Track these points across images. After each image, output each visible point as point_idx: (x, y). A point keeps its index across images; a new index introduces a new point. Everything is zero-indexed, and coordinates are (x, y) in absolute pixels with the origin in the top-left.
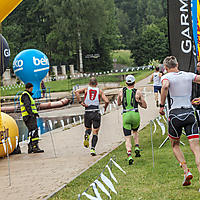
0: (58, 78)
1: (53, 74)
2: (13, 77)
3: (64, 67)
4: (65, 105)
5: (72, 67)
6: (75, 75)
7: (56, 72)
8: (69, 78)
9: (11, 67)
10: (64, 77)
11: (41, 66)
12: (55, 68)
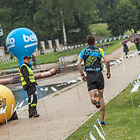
0: (46, 51)
1: (42, 48)
2: (7, 53)
3: (50, 42)
4: (53, 74)
5: (57, 41)
6: (60, 48)
7: (43, 46)
8: (55, 51)
9: (5, 45)
10: (51, 50)
11: (30, 42)
12: (43, 43)
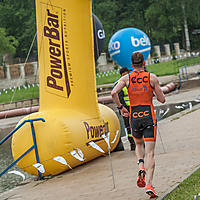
0: (161, 59)
1: (156, 55)
2: (109, 62)
3: (167, 47)
4: (171, 90)
5: (177, 45)
6: (181, 55)
7: (158, 52)
8: (174, 58)
9: (107, 51)
10: (168, 58)
12: (157, 48)
